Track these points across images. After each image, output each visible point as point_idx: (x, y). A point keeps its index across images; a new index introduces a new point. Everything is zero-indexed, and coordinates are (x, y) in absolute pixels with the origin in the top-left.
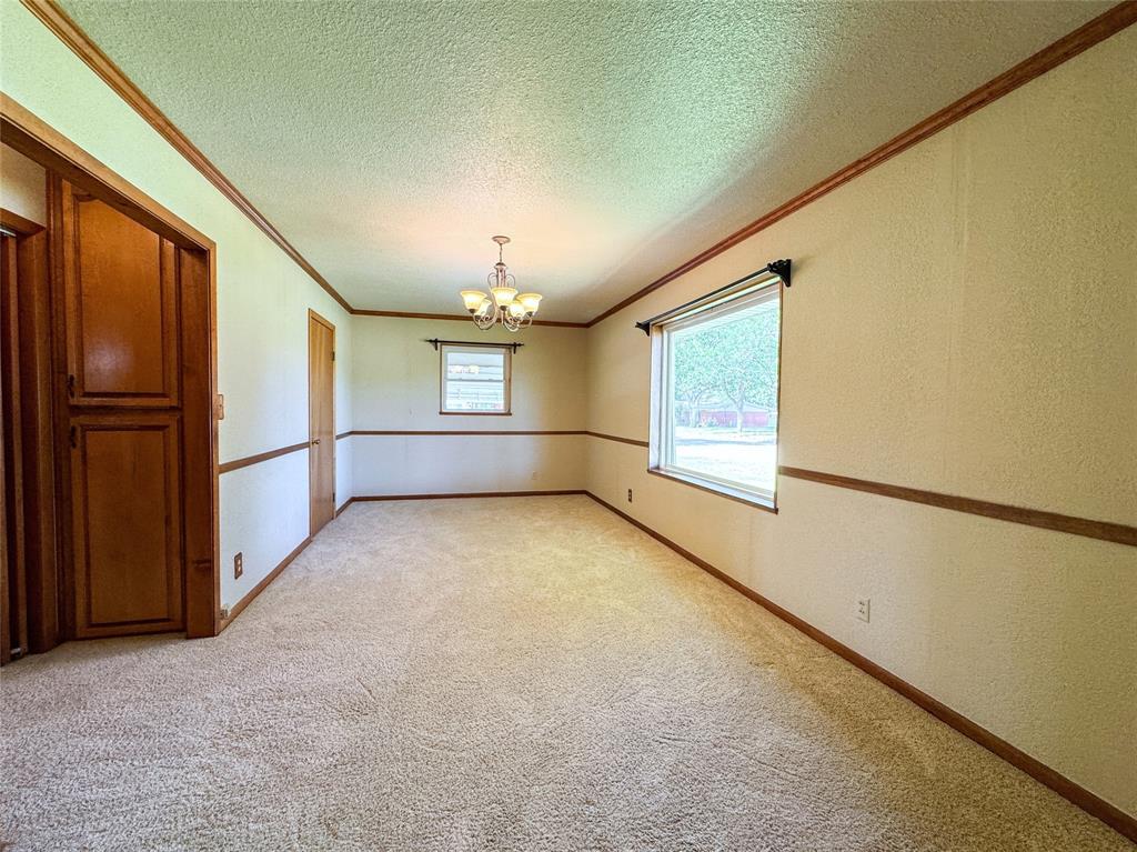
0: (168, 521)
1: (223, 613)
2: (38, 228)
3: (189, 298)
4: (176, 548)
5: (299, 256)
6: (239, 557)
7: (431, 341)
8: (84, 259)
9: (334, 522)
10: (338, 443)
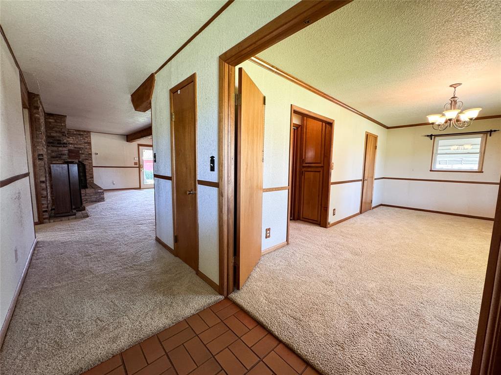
0: (319, 196)
1: (329, 223)
2: (300, 125)
3: (327, 137)
4: (320, 204)
5: (363, 114)
6: (334, 210)
7: (428, 136)
8: (307, 131)
9: (371, 211)
10: (375, 182)
